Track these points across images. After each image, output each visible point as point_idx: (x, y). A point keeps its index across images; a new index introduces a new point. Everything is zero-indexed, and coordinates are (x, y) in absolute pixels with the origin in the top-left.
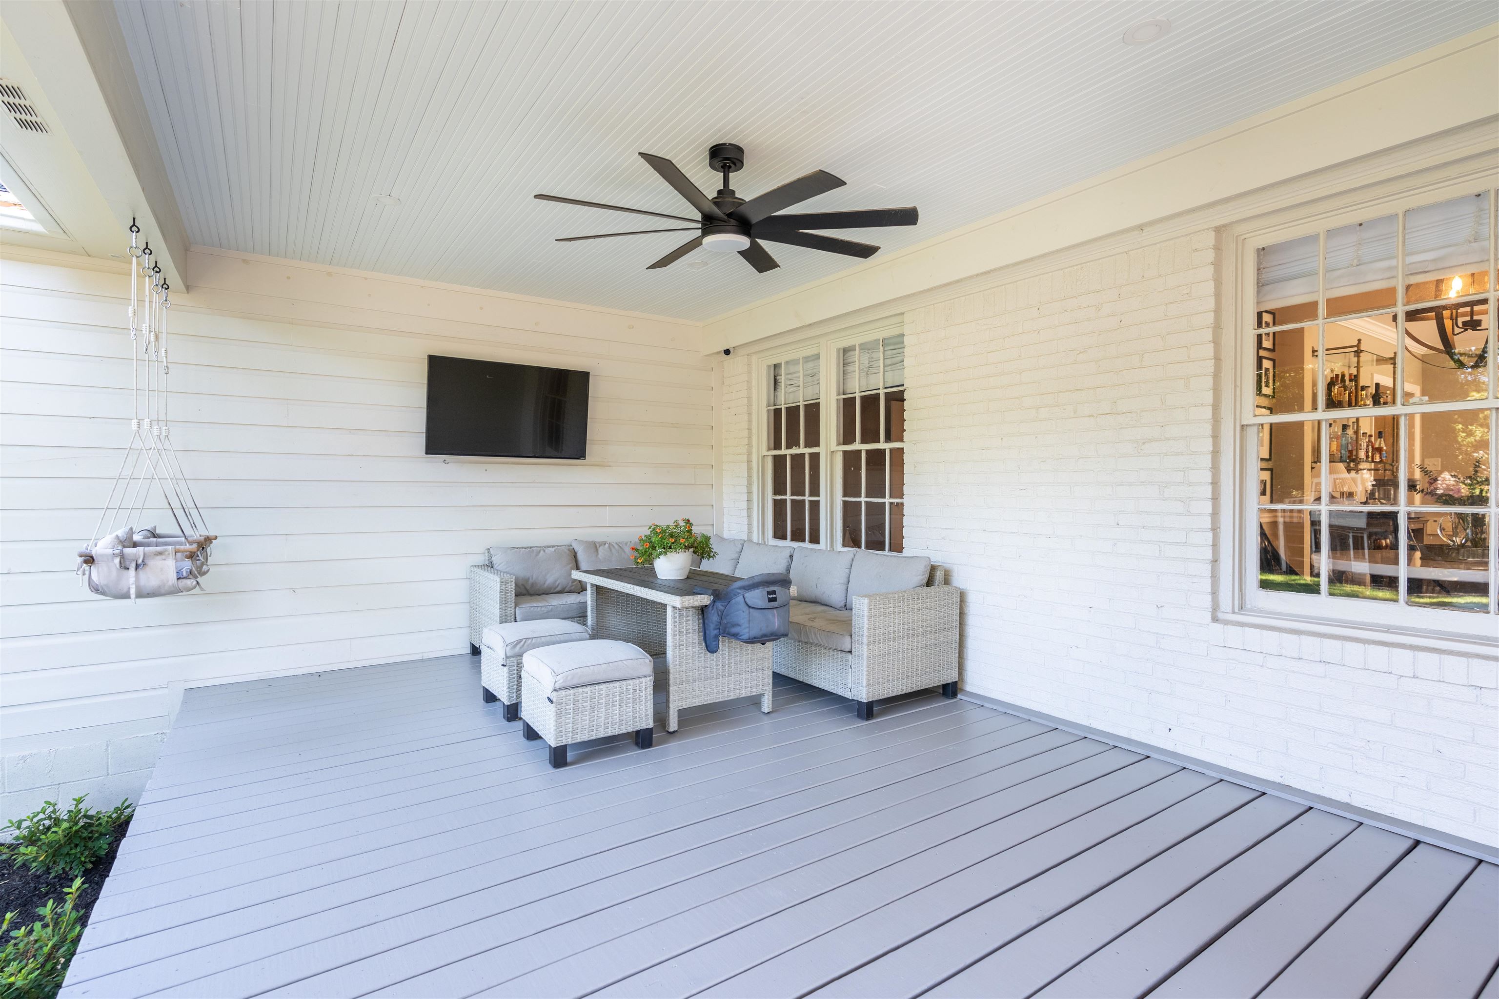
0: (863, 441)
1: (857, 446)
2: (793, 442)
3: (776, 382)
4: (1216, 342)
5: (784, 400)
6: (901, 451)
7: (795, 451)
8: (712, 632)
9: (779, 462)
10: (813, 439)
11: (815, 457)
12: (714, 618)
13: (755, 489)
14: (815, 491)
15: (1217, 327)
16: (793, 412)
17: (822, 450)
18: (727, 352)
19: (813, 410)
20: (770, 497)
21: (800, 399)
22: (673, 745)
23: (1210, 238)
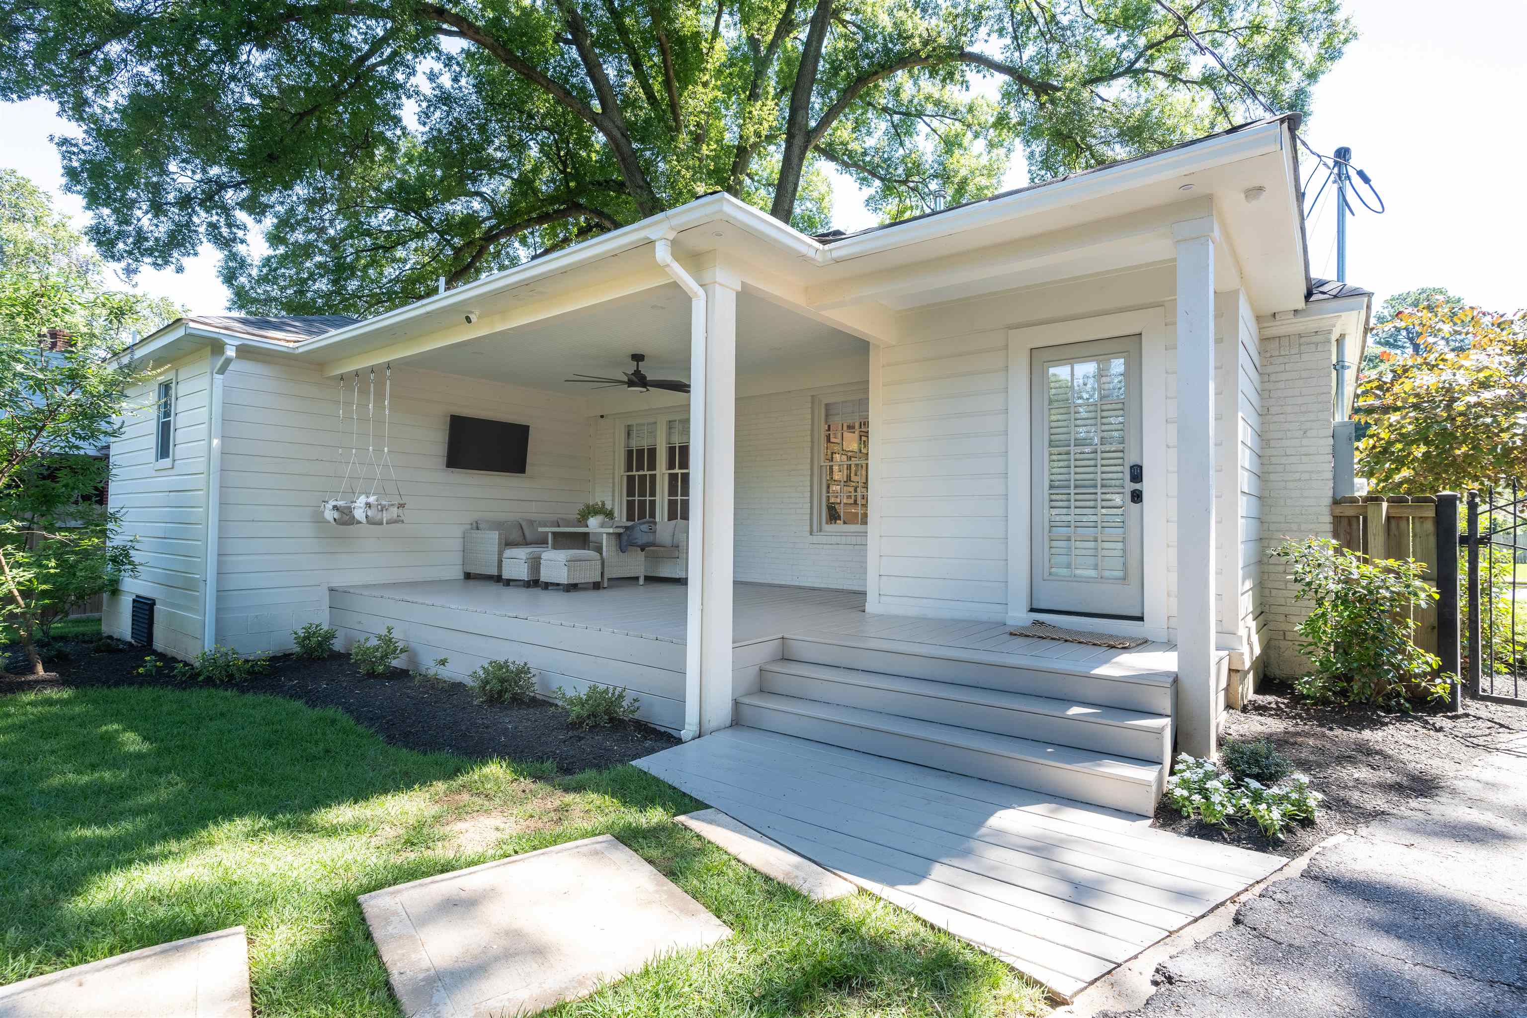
0: (680, 468)
1: (677, 471)
2: (640, 467)
3: (629, 434)
4: (812, 435)
5: (635, 444)
6: (688, 474)
7: (641, 473)
8: (624, 543)
9: (631, 479)
10: (652, 466)
11: (653, 477)
12: (625, 538)
13: (616, 494)
14: (653, 493)
15: (812, 430)
16: (640, 452)
17: (657, 472)
18: (602, 417)
19: (652, 452)
20: (625, 499)
21: (645, 444)
22: (605, 591)
23: (809, 399)
